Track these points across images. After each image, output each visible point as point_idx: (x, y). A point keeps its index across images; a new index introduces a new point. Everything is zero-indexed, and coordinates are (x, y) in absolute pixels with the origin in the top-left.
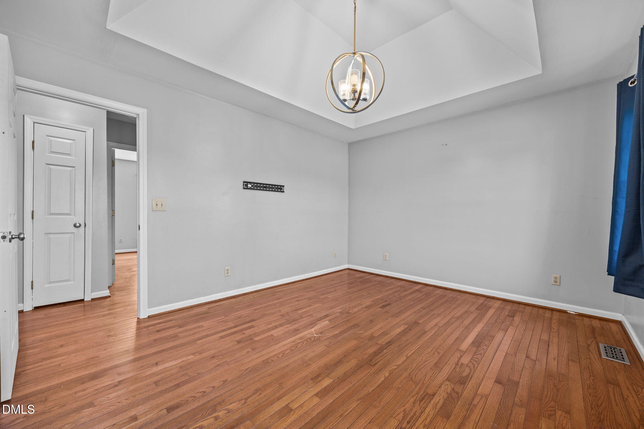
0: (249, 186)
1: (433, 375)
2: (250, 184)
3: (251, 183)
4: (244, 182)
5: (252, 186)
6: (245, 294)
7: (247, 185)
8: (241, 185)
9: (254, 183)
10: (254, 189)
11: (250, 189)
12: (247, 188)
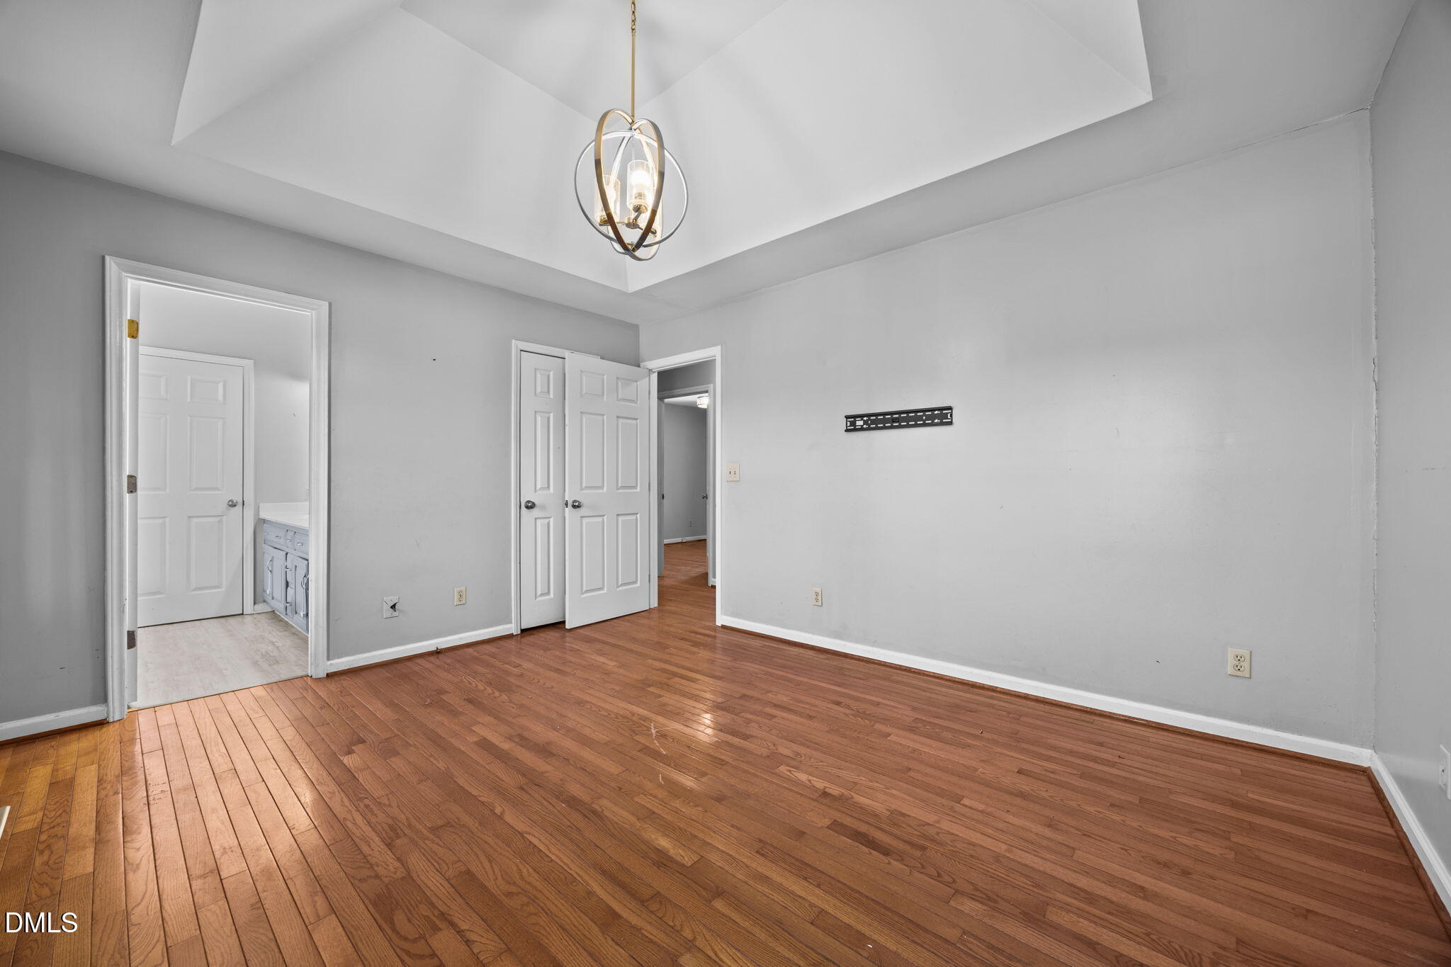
0: (859, 423)
1: (437, 859)
2: (861, 420)
3: (861, 416)
4: (847, 417)
5: (865, 422)
6: (846, 656)
7: (853, 424)
8: (842, 424)
9: (869, 415)
10: (869, 429)
11: (862, 429)
12: (855, 430)
